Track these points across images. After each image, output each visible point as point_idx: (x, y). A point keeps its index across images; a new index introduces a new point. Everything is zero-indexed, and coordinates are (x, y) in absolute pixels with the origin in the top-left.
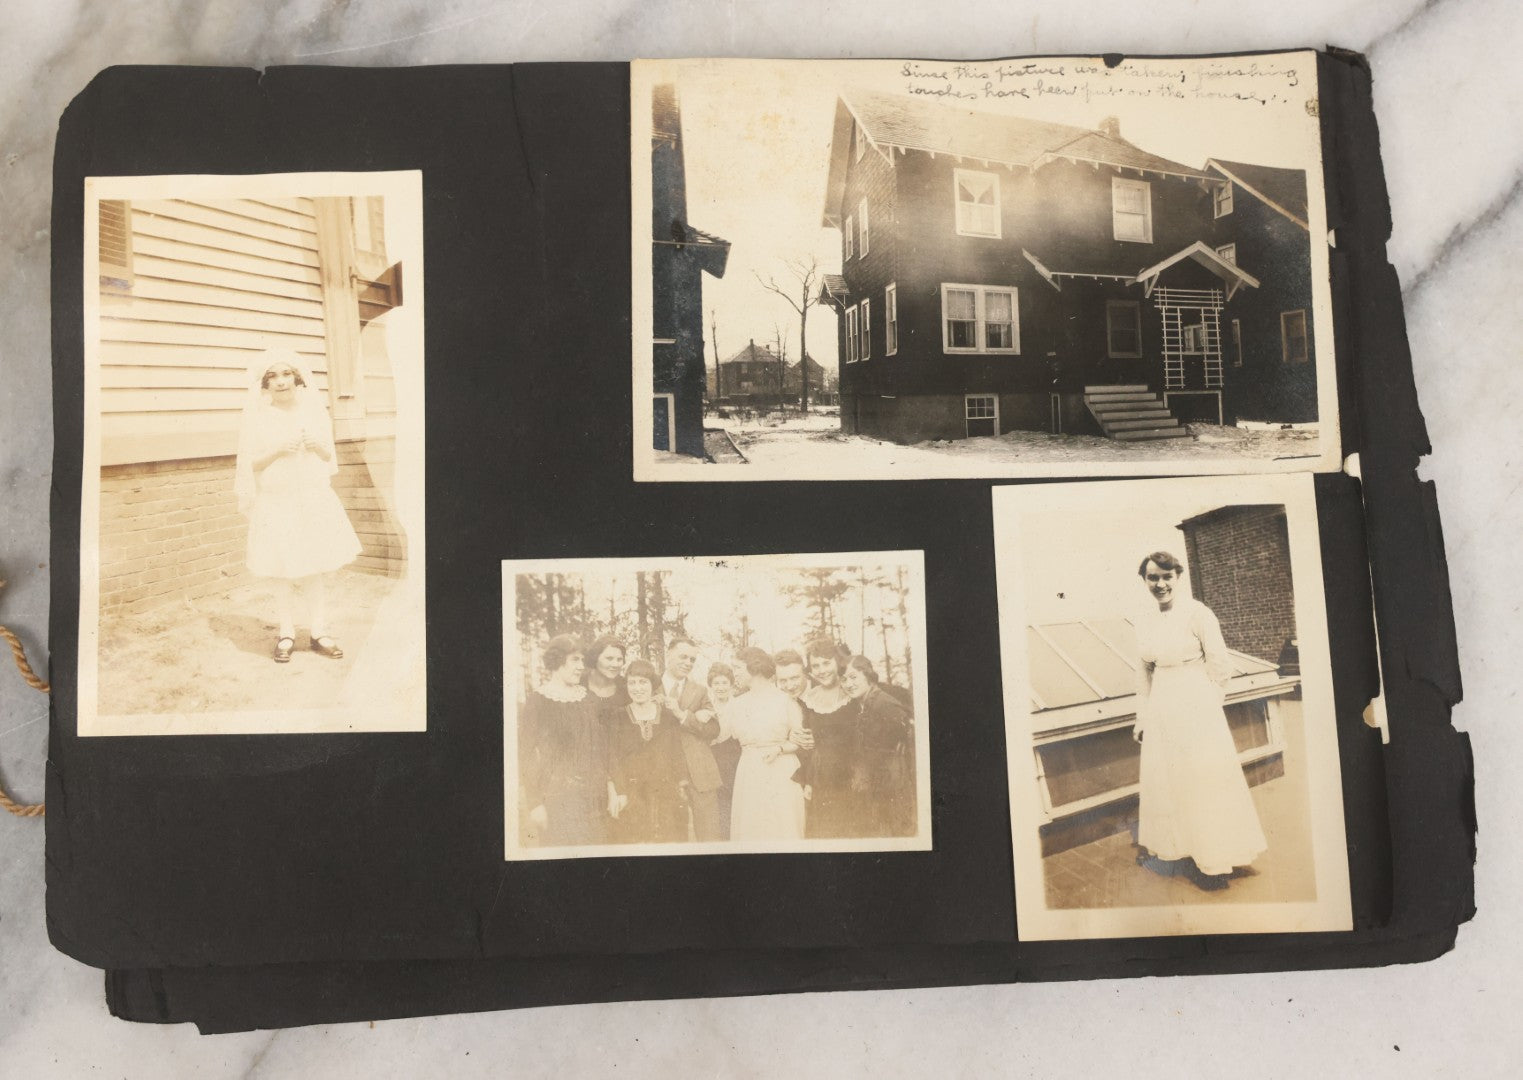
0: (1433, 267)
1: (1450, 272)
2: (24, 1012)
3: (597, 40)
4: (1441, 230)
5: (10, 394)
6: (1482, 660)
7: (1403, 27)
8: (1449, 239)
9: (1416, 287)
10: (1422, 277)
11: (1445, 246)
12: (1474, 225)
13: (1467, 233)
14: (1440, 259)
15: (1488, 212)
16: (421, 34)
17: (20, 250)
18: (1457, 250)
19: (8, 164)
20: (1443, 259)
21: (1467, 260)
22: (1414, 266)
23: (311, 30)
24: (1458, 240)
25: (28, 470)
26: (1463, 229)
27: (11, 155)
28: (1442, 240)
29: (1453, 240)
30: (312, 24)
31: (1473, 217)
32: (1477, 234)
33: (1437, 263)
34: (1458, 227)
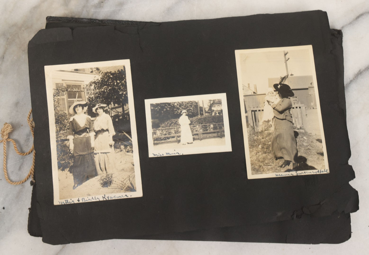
0: (354, 79)
1: (357, 81)
2: (8, 232)
3: (163, 12)
4: (356, 71)
5: (18, 84)
6: (360, 171)
7: (350, 23)
8: (358, 73)
9: (350, 83)
10: (351, 81)
11: (357, 74)
12: (364, 70)
13: (362, 72)
14: (355, 77)
15: (367, 67)
16: (122, 8)
17: (23, 51)
18: (359, 76)
19: (22, 30)
20: (356, 77)
21: (362, 78)
22: (349, 79)
23: (96, 5)
24: (360, 73)
25: (21, 103)
26: (361, 71)
27: (23, 29)
28: (356, 73)
29: (359, 73)
30: (97, 4)
31: (364, 68)
32: (364, 72)
33: (355, 78)
34: (360, 70)
